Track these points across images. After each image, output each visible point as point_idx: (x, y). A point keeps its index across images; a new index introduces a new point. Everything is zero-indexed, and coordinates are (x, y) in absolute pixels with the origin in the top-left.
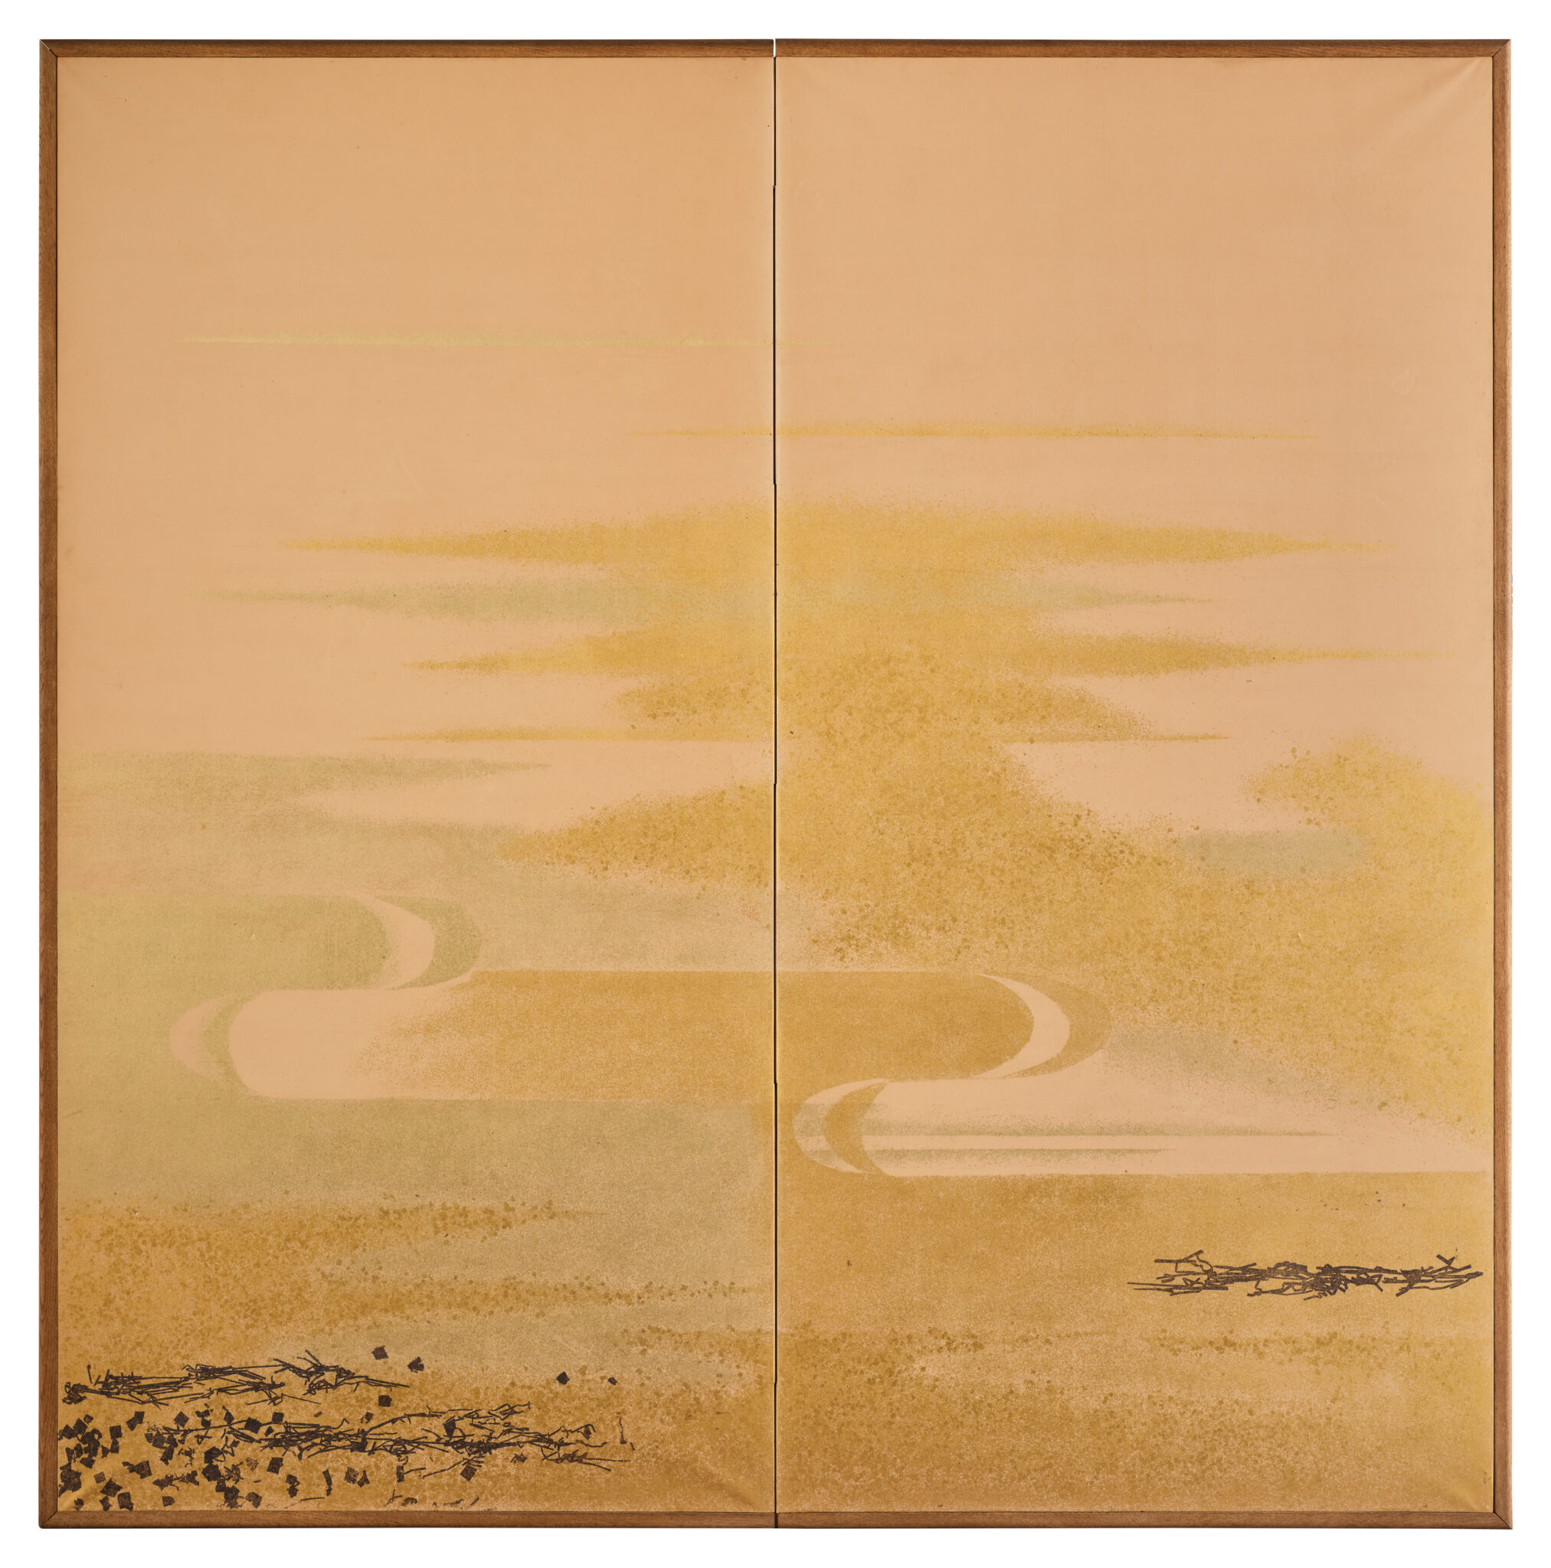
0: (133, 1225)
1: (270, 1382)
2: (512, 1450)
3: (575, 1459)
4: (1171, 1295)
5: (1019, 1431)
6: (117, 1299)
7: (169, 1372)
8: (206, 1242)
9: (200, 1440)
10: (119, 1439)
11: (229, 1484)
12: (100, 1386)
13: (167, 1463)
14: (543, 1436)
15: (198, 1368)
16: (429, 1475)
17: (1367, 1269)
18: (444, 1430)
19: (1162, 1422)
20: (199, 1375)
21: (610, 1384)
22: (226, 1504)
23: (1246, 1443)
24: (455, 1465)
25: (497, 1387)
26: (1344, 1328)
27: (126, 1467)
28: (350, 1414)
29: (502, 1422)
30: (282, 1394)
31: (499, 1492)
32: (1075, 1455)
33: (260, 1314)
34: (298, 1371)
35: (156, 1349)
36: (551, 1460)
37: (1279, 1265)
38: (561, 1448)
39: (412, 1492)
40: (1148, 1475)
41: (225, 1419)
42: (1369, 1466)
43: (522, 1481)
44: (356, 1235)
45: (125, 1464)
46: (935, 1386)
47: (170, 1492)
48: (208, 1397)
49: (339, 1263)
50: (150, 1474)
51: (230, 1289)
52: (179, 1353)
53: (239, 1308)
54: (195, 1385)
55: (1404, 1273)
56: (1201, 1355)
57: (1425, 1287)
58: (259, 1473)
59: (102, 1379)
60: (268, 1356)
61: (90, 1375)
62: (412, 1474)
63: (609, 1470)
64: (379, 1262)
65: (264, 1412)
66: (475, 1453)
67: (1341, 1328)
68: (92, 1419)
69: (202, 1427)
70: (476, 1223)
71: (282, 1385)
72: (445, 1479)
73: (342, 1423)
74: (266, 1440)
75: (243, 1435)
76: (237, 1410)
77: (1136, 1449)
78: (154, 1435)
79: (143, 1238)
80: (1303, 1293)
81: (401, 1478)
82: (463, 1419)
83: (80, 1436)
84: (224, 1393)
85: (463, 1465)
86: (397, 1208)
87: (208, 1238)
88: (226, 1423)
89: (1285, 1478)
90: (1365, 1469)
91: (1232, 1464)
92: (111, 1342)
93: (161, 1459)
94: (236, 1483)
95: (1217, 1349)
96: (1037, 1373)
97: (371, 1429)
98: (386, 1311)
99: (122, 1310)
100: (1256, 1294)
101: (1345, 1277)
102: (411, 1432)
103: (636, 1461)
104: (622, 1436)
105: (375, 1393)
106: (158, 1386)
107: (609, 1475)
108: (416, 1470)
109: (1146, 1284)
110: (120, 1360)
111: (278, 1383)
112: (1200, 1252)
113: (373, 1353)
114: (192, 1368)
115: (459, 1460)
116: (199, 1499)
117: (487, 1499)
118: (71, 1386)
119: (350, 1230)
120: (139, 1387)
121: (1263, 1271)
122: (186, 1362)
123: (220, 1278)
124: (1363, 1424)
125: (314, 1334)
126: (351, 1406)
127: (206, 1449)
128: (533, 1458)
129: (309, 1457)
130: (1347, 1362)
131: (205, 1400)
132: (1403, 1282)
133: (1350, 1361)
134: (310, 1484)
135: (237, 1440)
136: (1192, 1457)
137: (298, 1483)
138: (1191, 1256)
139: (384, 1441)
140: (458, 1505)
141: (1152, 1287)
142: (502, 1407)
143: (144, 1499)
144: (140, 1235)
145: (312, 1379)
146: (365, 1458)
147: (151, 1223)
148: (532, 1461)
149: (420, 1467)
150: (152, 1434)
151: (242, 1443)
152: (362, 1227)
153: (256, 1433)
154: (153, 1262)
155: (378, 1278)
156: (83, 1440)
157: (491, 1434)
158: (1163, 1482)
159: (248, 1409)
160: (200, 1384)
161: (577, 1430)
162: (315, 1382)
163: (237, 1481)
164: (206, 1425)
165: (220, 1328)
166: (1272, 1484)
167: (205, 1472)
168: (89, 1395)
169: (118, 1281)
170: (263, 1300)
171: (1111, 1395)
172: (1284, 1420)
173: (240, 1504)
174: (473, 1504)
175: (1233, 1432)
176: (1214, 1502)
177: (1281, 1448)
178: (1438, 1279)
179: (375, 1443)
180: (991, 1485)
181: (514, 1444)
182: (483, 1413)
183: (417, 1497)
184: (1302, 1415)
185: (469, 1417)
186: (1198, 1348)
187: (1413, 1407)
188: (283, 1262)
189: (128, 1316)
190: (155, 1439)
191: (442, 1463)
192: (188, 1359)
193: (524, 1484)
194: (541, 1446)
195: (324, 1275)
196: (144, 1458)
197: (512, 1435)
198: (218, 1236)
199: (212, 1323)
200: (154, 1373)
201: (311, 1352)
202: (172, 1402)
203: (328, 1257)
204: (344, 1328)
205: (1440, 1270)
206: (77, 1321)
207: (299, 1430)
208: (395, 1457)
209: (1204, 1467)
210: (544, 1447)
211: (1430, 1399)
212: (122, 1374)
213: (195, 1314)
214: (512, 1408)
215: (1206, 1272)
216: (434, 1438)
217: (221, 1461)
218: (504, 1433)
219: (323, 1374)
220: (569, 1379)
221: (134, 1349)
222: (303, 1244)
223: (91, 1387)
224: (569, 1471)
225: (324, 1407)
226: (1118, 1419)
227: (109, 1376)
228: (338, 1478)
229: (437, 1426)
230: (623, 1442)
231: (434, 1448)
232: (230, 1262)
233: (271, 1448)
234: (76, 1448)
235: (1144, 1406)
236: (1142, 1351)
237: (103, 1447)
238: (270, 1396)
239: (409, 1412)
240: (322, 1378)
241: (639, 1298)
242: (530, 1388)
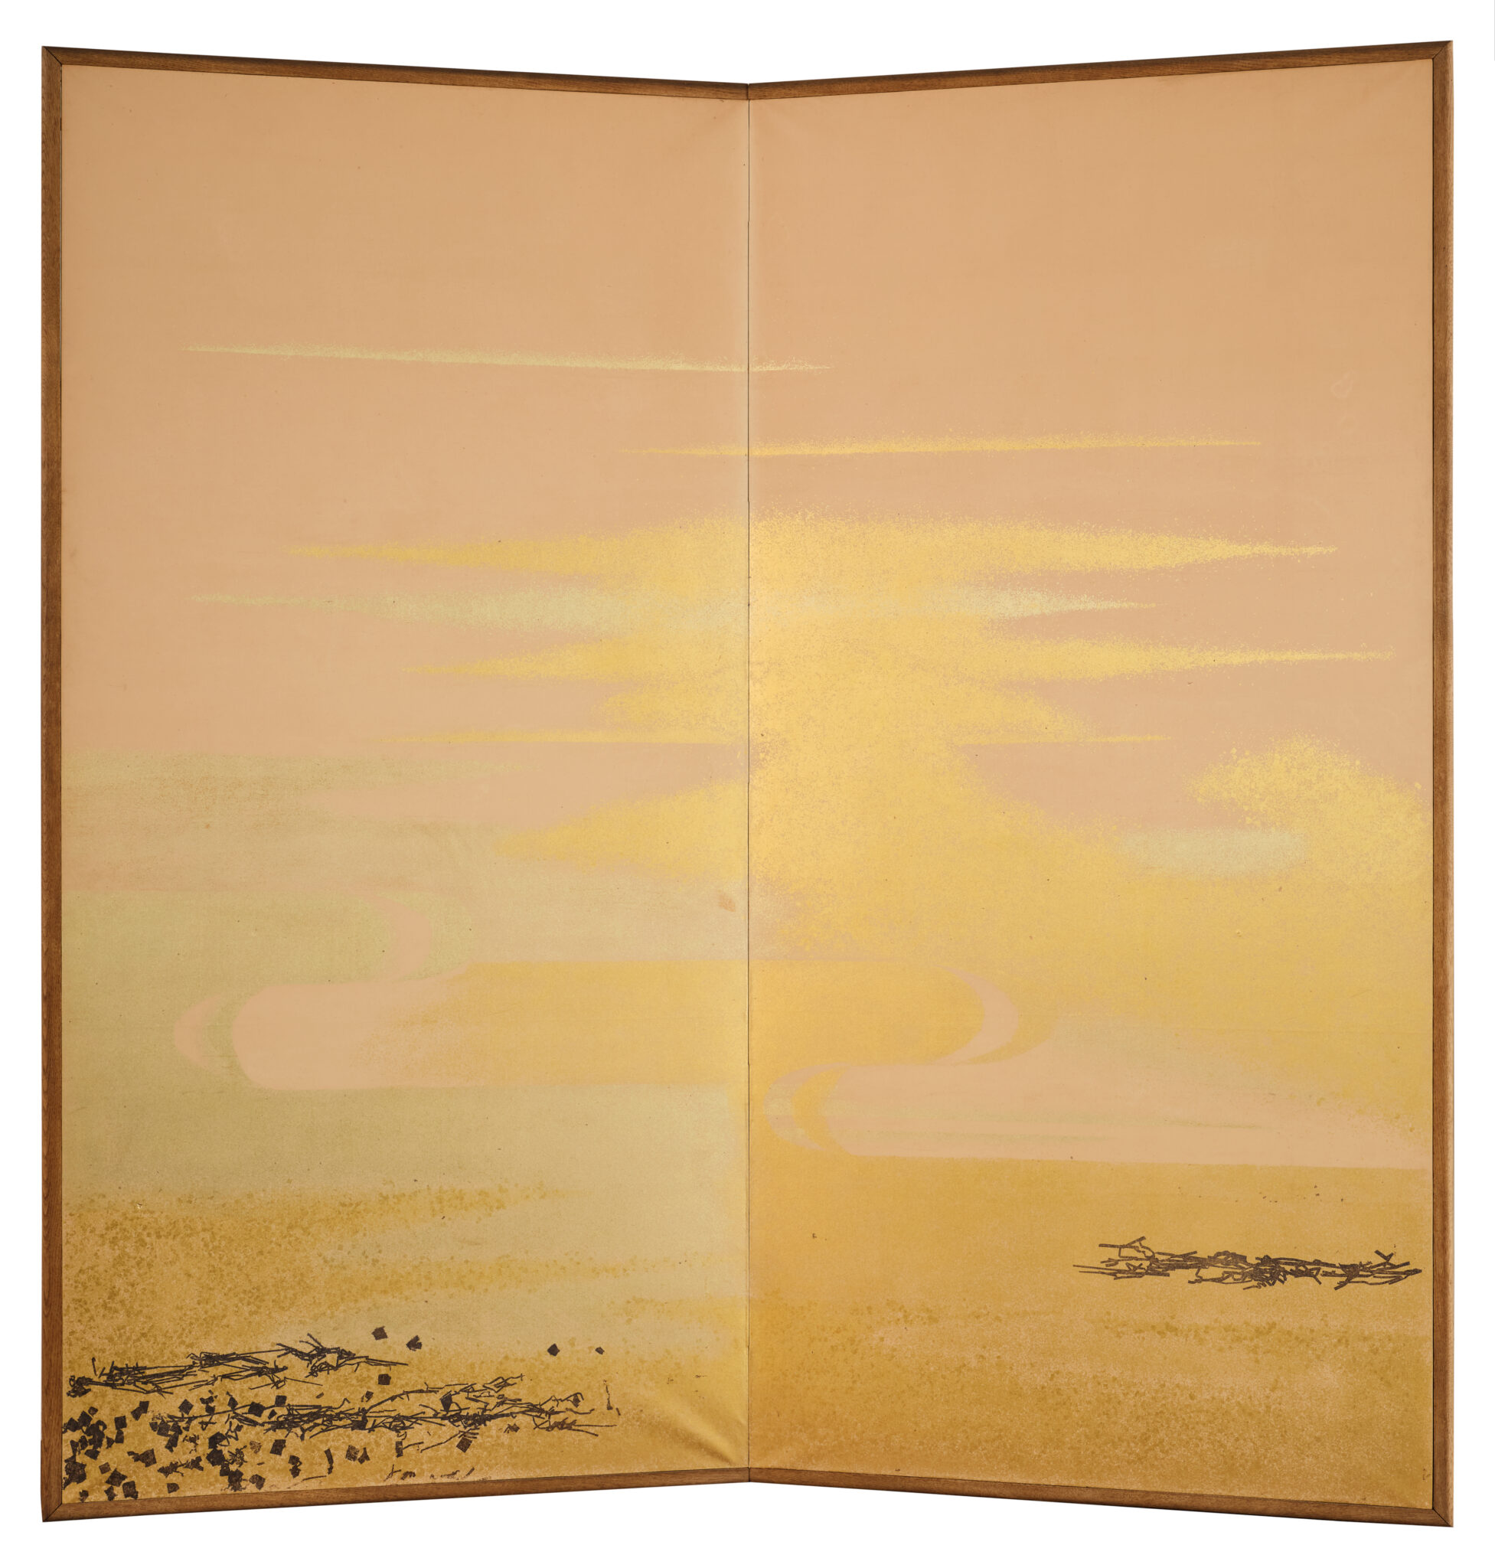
0: (138, 1218)
1: (273, 1366)
2: (505, 1421)
3: (565, 1426)
4: (1115, 1279)
5: (971, 1403)
6: (122, 1292)
7: (173, 1361)
8: (210, 1233)
9: (204, 1426)
10: (123, 1430)
11: (233, 1468)
12: (104, 1378)
13: (172, 1451)
14: (535, 1406)
15: (203, 1355)
16: (427, 1448)
17: (1305, 1262)
18: (441, 1405)
19: (1107, 1401)
20: (203, 1362)
21: (598, 1354)
22: (230, 1488)
23: (1188, 1426)
24: (451, 1438)
25: (492, 1361)
26: (1283, 1318)
27: (131, 1457)
28: (351, 1394)
29: (496, 1395)
30: (285, 1378)
31: (493, 1461)
32: (1024, 1428)
33: (264, 1301)
34: (300, 1354)
35: (161, 1339)
36: (542, 1428)
37: (1219, 1254)
38: (552, 1416)
39: (410, 1466)
40: (1093, 1453)
41: (229, 1404)
42: (1307, 1456)
43: (514, 1450)
44: (356, 1220)
45: (130, 1453)
46: (893, 1357)
47: (174, 1479)
48: (213, 1384)
49: (340, 1248)
50: (155, 1462)
51: (234, 1278)
52: (183, 1342)
53: (242, 1295)
54: (198, 1373)
55: (1343, 1267)
56: (1144, 1338)
57: (1363, 1282)
58: (264, 1455)
59: (107, 1371)
60: (271, 1341)
61: (94, 1367)
62: (411, 1448)
63: (597, 1435)
64: (378, 1246)
65: (266, 1396)
66: (470, 1425)
67: (1280, 1319)
68: (96, 1410)
69: (206, 1414)
70: (471, 1205)
71: (285, 1368)
72: (442, 1451)
73: (343, 1403)
74: (269, 1423)
75: (247, 1419)
76: (240, 1395)
77: (1081, 1426)
78: (159, 1423)
79: (147, 1231)
80: (1243, 1282)
81: (399, 1453)
82: (458, 1393)
83: (84, 1428)
84: (228, 1380)
85: (459, 1437)
86: (396, 1193)
87: (212, 1228)
88: (230, 1409)
89: (1225, 1463)
90: (1303, 1459)
91: (1173, 1445)
92: (116, 1334)
93: (166, 1447)
94: (240, 1467)
95: (1159, 1333)
96: (988, 1348)
97: (372, 1407)
98: (385, 1292)
99: (127, 1302)
100: (1196, 1281)
101: (1283, 1268)
102: (409, 1408)
103: (622, 1426)
104: (609, 1402)
105: (375, 1372)
106: (162, 1375)
107: (596, 1440)
108: (414, 1444)
109: (1091, 1267)
110: (125, 1352)
111: (281, 1367)
112: (1143, 1238)
113: (374, 1333)
114: (197, 1357)
115: (455, 1433)
116: (203, 1484)
117: (481, 1469)
118: (76, 1379)
119: (351, 1215)
120: (143, 1377)
121: (1204, 1259)
122: (190, 1351)
123: (224, 1267)
124: (1302, 1414)
125: (316, 1318)
126: (353, 1385)
127: (211, 1434)
128: (526, 1427)
129: (311, 1437)
130: (1286, 1352)
131: (210, 1387)
132: (1341, 1275)
133: (1289, 1352)
134: (312, 1464)
135: (240, 1424)
136: (1135, 1437)
137: (301, 1463)
138: (1134, 1242)
139: (383, 1419)
140: (455, 1476)
141: (1097, 1270)
142: (496, 1380)
143: (149, 1486)
144: (145, 1228)
145: (314, 1361)
146: (365, 1436)
147: (156, 1216)
148: (524, 1430)
149: (418, 1441)
150: (156, 1423)
151: (245, 1426)
152: (362, 1212)
153: (260, 1416)
154: (158, 1254)
155: (377, 1261)
156: (88, 1433)
157: (486, 1406)
158: (1107, 1460)
159: (251, 1393)
160: (204, 1371)
161: (567, 1399)
162: (317, 1365)
163: (241, 1464)
164: (211, 1411)
165: (224, 1316)
166: (1212, 1468)
167: (209, 1457)
168: (95, 1388)
169: (122, 1274)
170: (266, 1287)
171: (1058, 1373)
172: (1224, 1406)
173: (243, 1486)
174: (469, 1474)
175: (1175, 1415)
176: (1156, 1482)
177: (1221, 1433)
178: (1376, 1275)
179: (375, 1421)
180: (945, 1453)
181: (507, 1415)
182: (478, 1387)
183: (415, 1471)
184: (1242, 1402)
185: (465, 1391)
186: (1141, 1331)
187: (1352, 1400)
188: (286, 1250)
189: (132, 1308)
190: (159, 1428)
191: (439, 1437)
192: (192, 1348)
193: (517, 1453)
194: (533, 1416)
195: (326, 1261)
196: (149, 1446)
197: (505, 1406)
198: (221, 1225)
199: (216, 1311)
200: (158, 1363)
201: (313, 1336)
202: (176, 1390)
203: (329, 1242)
204: (345, 1311)
205: (1379, 1265)
206: (81, 1314)
207: (301, 1412)
208: (394, 1432)
209: (1147, 1448)
210: (536, 1416)
211: (1369, 1393)
212: (127, 1365)
213: (199, 1304)
214: (505, 1381)
215: (1148, 1258)
216: (430, 1413)
217: (225, 1446)
218: (498, 1405)
219: (325, 1356)
220: (559, 1351)
221: (138, 1340)
222: (306, 1231)
223: (96, 1379)
224: (559, 1438)
225: (325, 1388)
226: (1064, 1397)
227: (113, 1368)
228: (339, 1456)
229: (435, 1401)
230: (610, 1408)
231: (432, 1422)
232: (234, 1251)
233: (275, 1431)
234: (80, 1441)
235: (1089, 1386)
236: (1087, 1332)
237: (107, 1438)
238: (273, 1380)
239: (408, 1389)
240: (323, 1360)
241: (625, 1270)
242: (523, 1360)
